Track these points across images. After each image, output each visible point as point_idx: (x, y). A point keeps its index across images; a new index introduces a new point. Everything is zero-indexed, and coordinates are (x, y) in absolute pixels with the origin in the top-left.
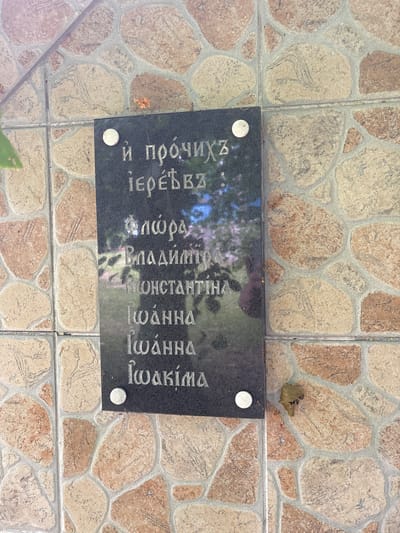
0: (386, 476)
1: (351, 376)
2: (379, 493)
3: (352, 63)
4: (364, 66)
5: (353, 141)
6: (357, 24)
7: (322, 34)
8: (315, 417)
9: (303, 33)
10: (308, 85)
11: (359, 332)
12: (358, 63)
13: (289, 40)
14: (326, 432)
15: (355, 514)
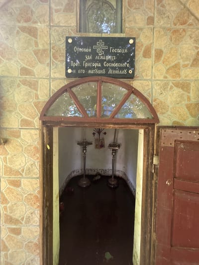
0: (25, 158)
1: (19, 136)
2: (24, 161)
3: (18, 69)
4: (21, 70)
5: (19, 86)
6: (19, 60)
7: (12, 62)
8: (11, 146)
9: (7, 61)
10: (8, 72)
11: (20, 127)
12: (19, 69)
13: (4, 63)
14: (13, 149)
15: (19, 167)
